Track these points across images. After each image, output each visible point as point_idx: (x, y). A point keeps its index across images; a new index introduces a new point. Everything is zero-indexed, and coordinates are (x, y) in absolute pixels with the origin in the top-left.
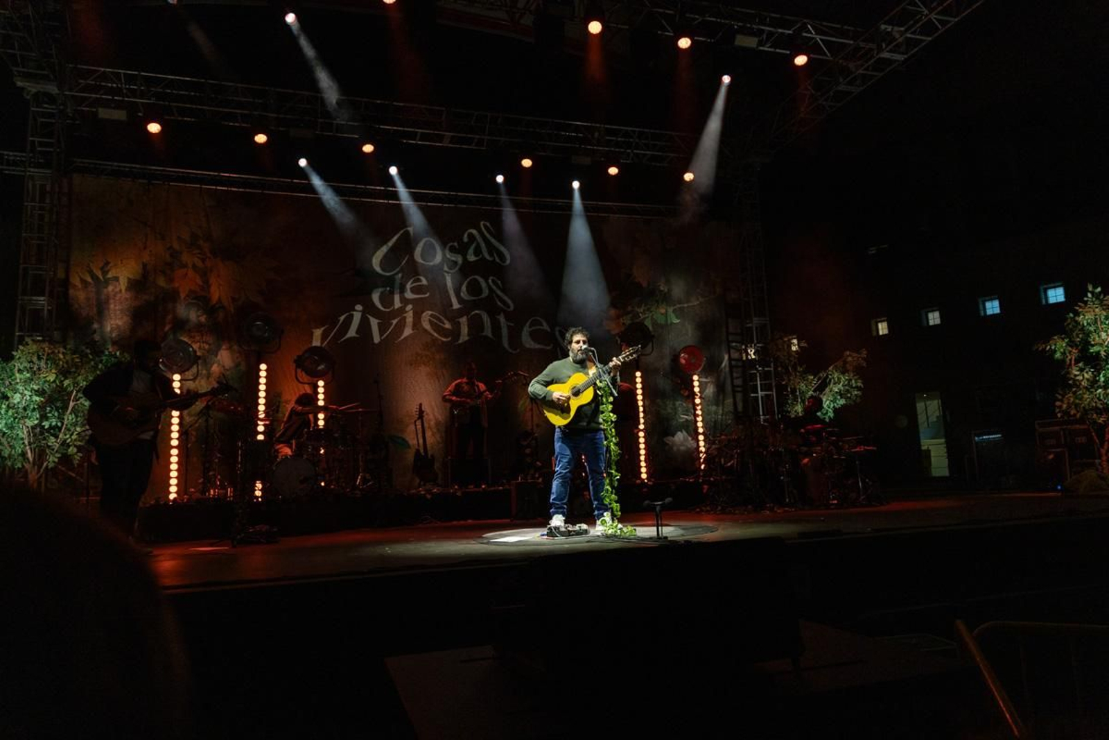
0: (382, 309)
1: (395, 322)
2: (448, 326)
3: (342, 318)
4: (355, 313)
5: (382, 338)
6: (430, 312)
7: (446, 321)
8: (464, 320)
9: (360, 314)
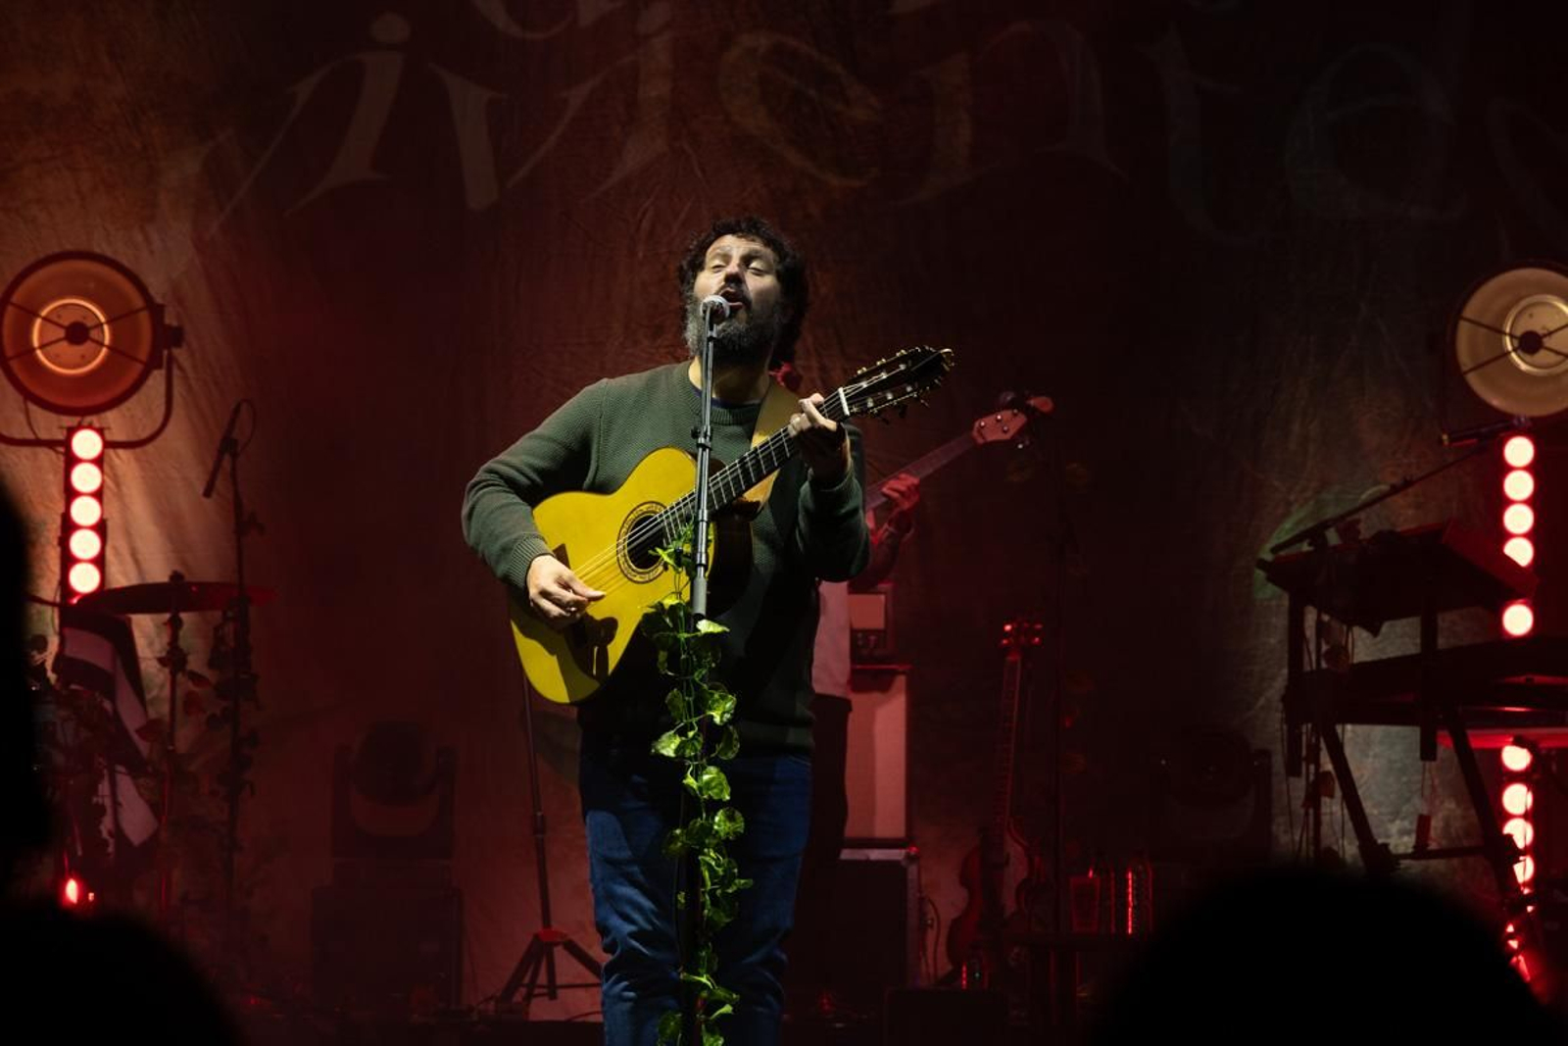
1: (576, 96)
4: (370, 56)
5: (511, 180)
8: (952, 78)
9: (395, 62)
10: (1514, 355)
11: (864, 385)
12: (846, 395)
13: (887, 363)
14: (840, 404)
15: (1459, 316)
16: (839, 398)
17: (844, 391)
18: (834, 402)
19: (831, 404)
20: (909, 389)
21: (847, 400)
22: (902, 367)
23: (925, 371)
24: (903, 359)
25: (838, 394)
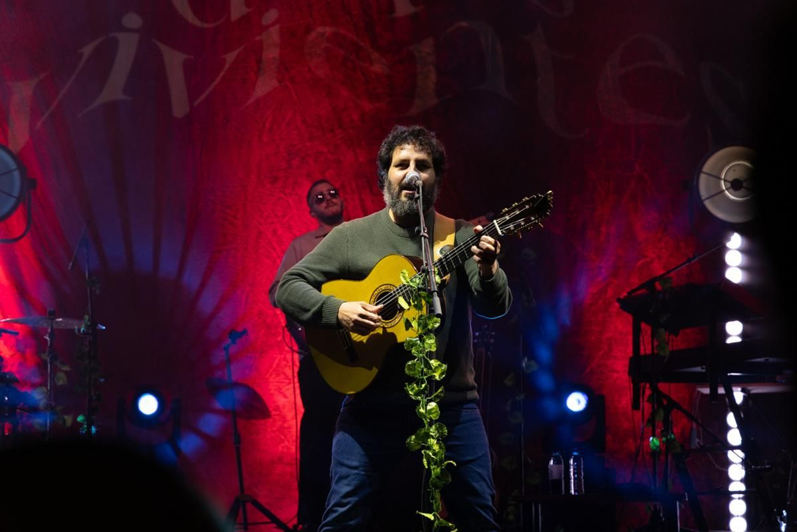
0: (197, 22)
1: (230, 57)
2: (379, 67)
3: (87, 50)
4: (121, 36)
5: (196, 103)
6: (328, 30)
7: (375, 56)
8: (426, 48)
9: (134, 38)
10: (726, 192)
11: (507, 218)
12: (498, 224)
13: (518, 205)
14: (496, 229)
15: (700, 171)
16: (495, 226)
17: (497, 222)
18: (492, 228)
19: (490, 229)
20: (533, 218)
21: (499, 226)
22: (527, 207)
23: (539, 208)
24: (527, 202)
25: (493, 224)
